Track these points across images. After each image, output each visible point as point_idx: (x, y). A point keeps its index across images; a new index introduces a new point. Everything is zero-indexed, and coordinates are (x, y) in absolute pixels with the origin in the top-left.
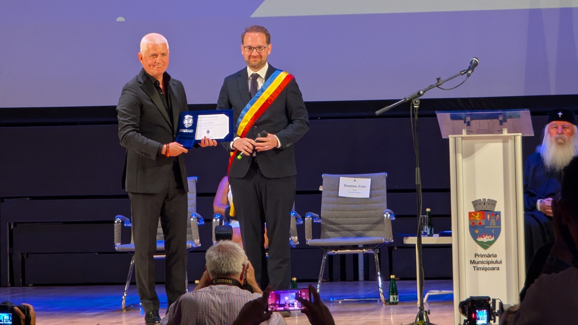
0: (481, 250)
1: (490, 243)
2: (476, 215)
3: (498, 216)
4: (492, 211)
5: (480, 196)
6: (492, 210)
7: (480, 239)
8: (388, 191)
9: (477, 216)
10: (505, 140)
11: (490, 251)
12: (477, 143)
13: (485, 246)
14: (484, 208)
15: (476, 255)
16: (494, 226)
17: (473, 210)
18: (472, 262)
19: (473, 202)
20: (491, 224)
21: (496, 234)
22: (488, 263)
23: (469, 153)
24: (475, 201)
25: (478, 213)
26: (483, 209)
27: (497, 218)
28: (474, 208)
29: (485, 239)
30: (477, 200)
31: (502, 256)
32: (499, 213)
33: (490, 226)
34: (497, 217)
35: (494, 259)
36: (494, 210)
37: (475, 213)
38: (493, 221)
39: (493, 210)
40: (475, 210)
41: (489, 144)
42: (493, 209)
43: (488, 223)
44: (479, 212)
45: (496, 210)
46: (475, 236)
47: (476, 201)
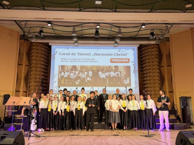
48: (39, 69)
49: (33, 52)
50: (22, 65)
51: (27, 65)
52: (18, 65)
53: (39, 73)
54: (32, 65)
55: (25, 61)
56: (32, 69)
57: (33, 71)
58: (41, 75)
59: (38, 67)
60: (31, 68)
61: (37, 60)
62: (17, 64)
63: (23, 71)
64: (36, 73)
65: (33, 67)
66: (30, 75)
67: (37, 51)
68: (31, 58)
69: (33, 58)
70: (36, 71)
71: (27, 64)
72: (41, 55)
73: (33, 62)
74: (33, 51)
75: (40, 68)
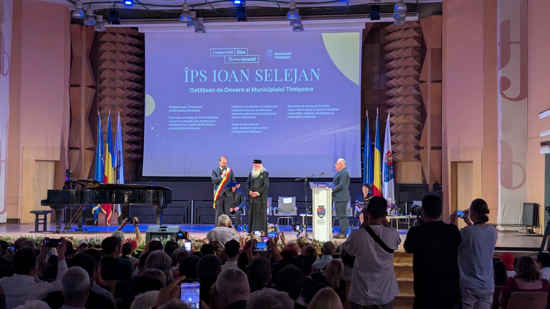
0: (320, 219)
1: (323, 217)
5: (320, 205)
7: (320, 216)
8: (296, 201)
10: (327, 190)
11: (322, 219)
12: (320, 191)
13: (321, 218)
14: (321, 208)
15: (319, 220)
16: (324, 212)
17: (318, 208)
18: (318, 222)
19: (318, 206)
21: (324, 215)
22: (322, 222)
23: (318, 193)
29: (321, 216)
31: (325, 221)
32: (325, 209)
35: (323, 221)
37: (319, 209)
41: (323, 191)
43: (322, 212)
45: (324, 208)
46: (319, 215)
48: (120, 92)
49: (104, 51)
50: (80, 86)
51: (90, 87)
52: (71, 86)
53: (121, 101)
54: (103, 84)
55: (86, 76)
56: (103, 93)
57: (105, 96)
58: (126, 106)
59: (117, 87)
60: (101, 90)
61: (113, 70)
62: (68, 85)
63: (83, 100)
64: (114, 102)
65: (105, 87)
66: (101, 109)
67: (114, 48)
68: (100, 65)
69: (103, 66)
70: (114, 98)
71: (91, 82)
72: (122, 56)
73: (106, 74)
74: (103, 47)
75: (122, 88)
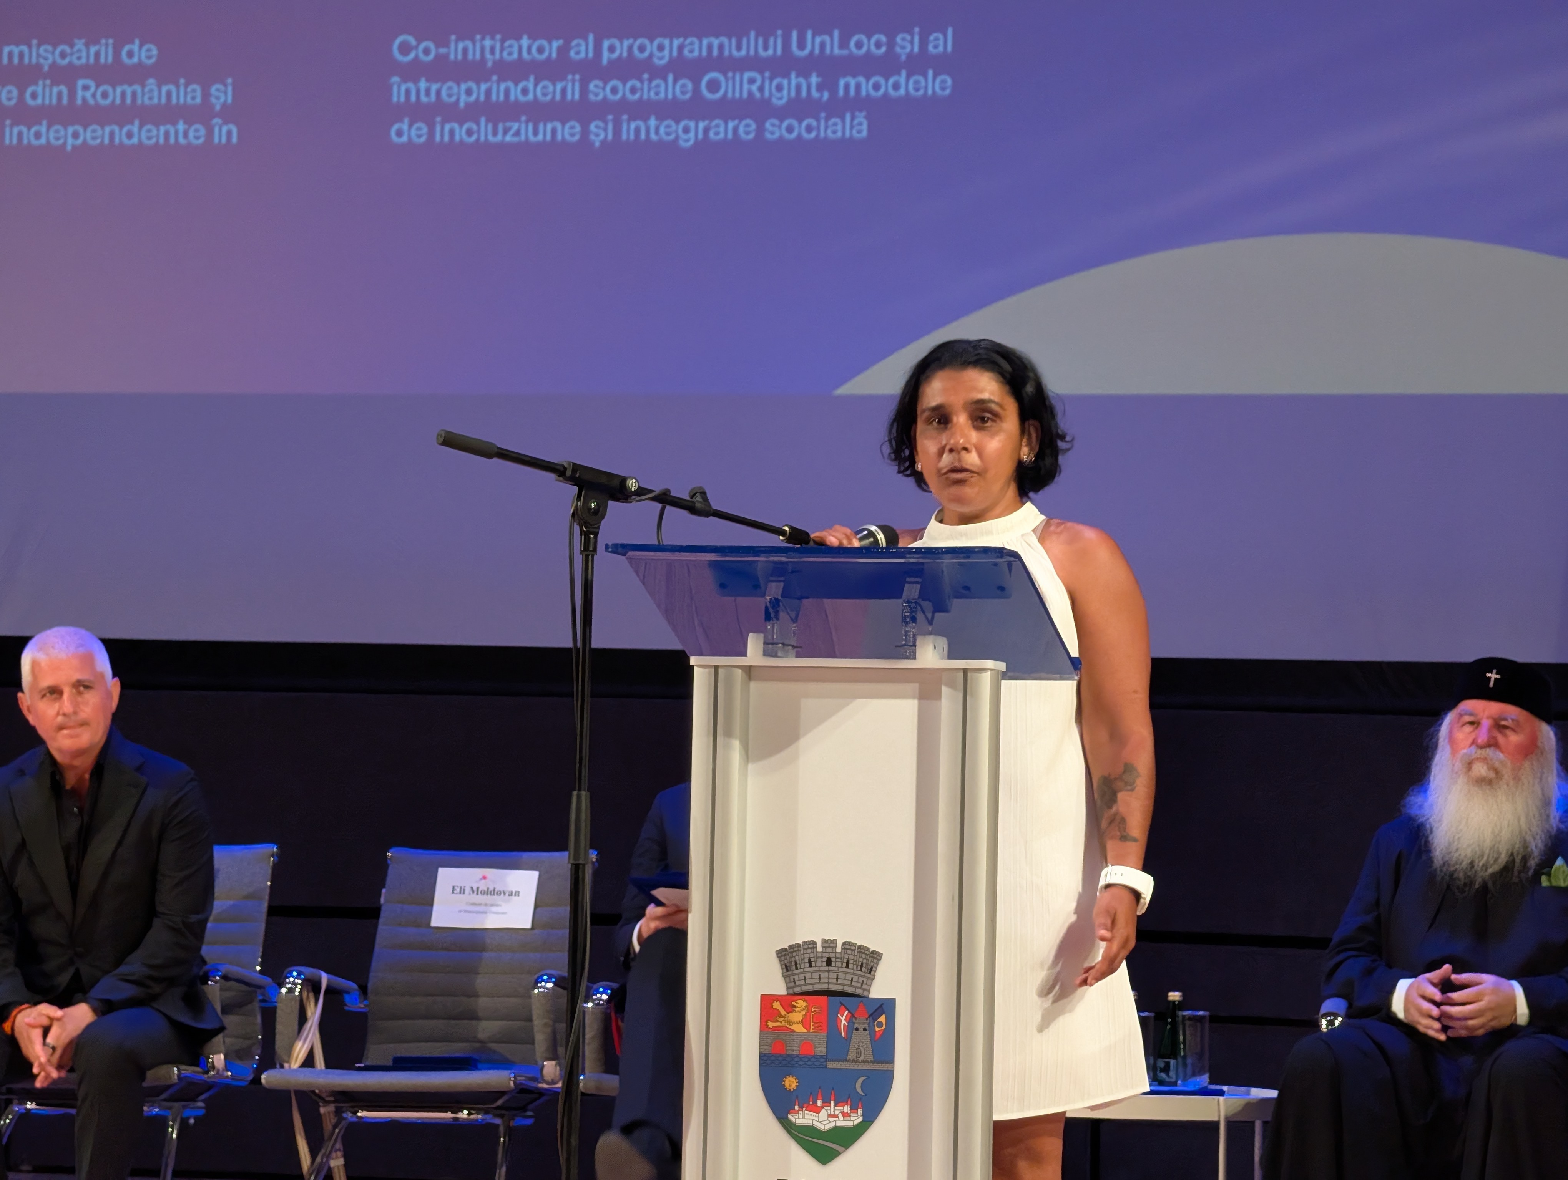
0: (804, 1168)
1: (846, 1138)
2: (790, 1008)
3: (883, 1019)
4: (858, 996)
5: (812, 929)
6: (859, 992)
7: (802, 1118)
9: (797, 1016)
12: (810, 698)
13: (824, 1147)
14: (829, 980)
16: (863, 1061)
17: (780, 989)
19: (782, 954)
20: (852, 1055)
21: (873, 1100)
23: (778, 739)
24: (790, 947)
25: (801, 1004)
26: (824, 987)
27: (877, 1029)
28: (784, 977)
29: (825, 1118)
30: (798, 945)
32: (886, 1007)
33: (846, 1060)
34: (880, 1024)
36: (869, 991)
37: (787, 1002)
38: (861, 1042)
39: (865, 994)
40: (788, 988)
41: (859, 702)
42: (864, 987)
43: (840, 1047)
44: (807, 997)
45: (877, 991)
46: (780, 1104)
47: (795, 948)
